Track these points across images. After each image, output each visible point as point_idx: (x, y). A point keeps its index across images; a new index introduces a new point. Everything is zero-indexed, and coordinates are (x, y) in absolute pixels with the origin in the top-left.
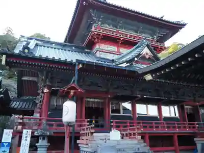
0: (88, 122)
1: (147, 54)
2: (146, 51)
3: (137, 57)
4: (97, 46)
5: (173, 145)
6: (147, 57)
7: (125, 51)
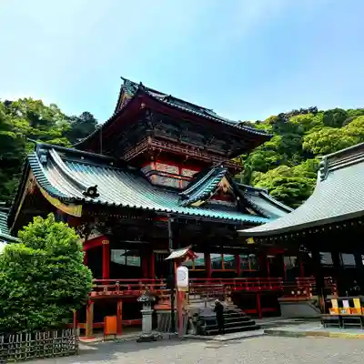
0: (164, 282)
1: (225, 186)
2: (224, 181)
3: (213, 191)
4: (152, 167)
6: (225, 190)
7: (189, 173)
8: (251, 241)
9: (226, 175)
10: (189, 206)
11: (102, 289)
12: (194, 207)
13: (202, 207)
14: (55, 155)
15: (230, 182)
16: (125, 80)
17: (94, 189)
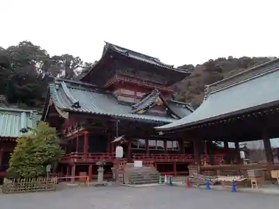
2: (158, 100)
3: (151, 105)
5: (172, 170)
6: (159, 104)
7: (140, 94)
8: (161, 133)
9: (160, 96)
10: (136, 113)
11: (80, 158)
12: (138, 114)
13: (144, 114)
14: (64, 85)
15: (162, 99)
16: (107, 43)
17: (78, 103)
